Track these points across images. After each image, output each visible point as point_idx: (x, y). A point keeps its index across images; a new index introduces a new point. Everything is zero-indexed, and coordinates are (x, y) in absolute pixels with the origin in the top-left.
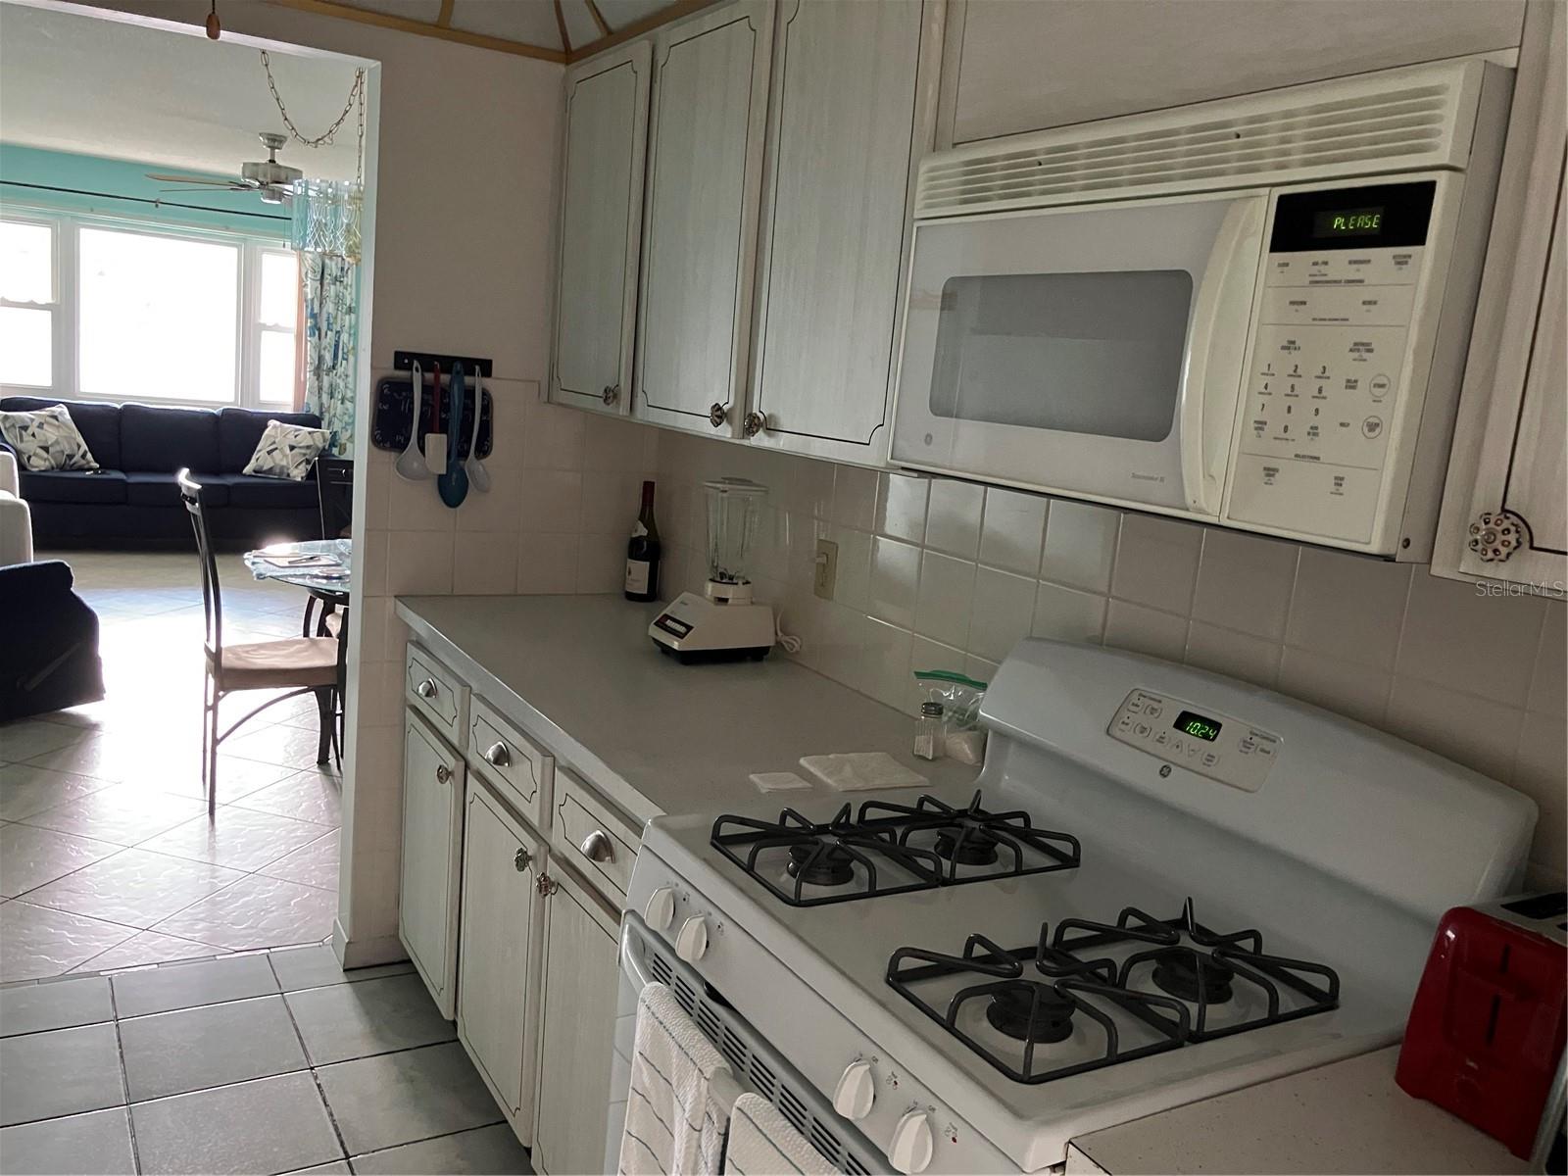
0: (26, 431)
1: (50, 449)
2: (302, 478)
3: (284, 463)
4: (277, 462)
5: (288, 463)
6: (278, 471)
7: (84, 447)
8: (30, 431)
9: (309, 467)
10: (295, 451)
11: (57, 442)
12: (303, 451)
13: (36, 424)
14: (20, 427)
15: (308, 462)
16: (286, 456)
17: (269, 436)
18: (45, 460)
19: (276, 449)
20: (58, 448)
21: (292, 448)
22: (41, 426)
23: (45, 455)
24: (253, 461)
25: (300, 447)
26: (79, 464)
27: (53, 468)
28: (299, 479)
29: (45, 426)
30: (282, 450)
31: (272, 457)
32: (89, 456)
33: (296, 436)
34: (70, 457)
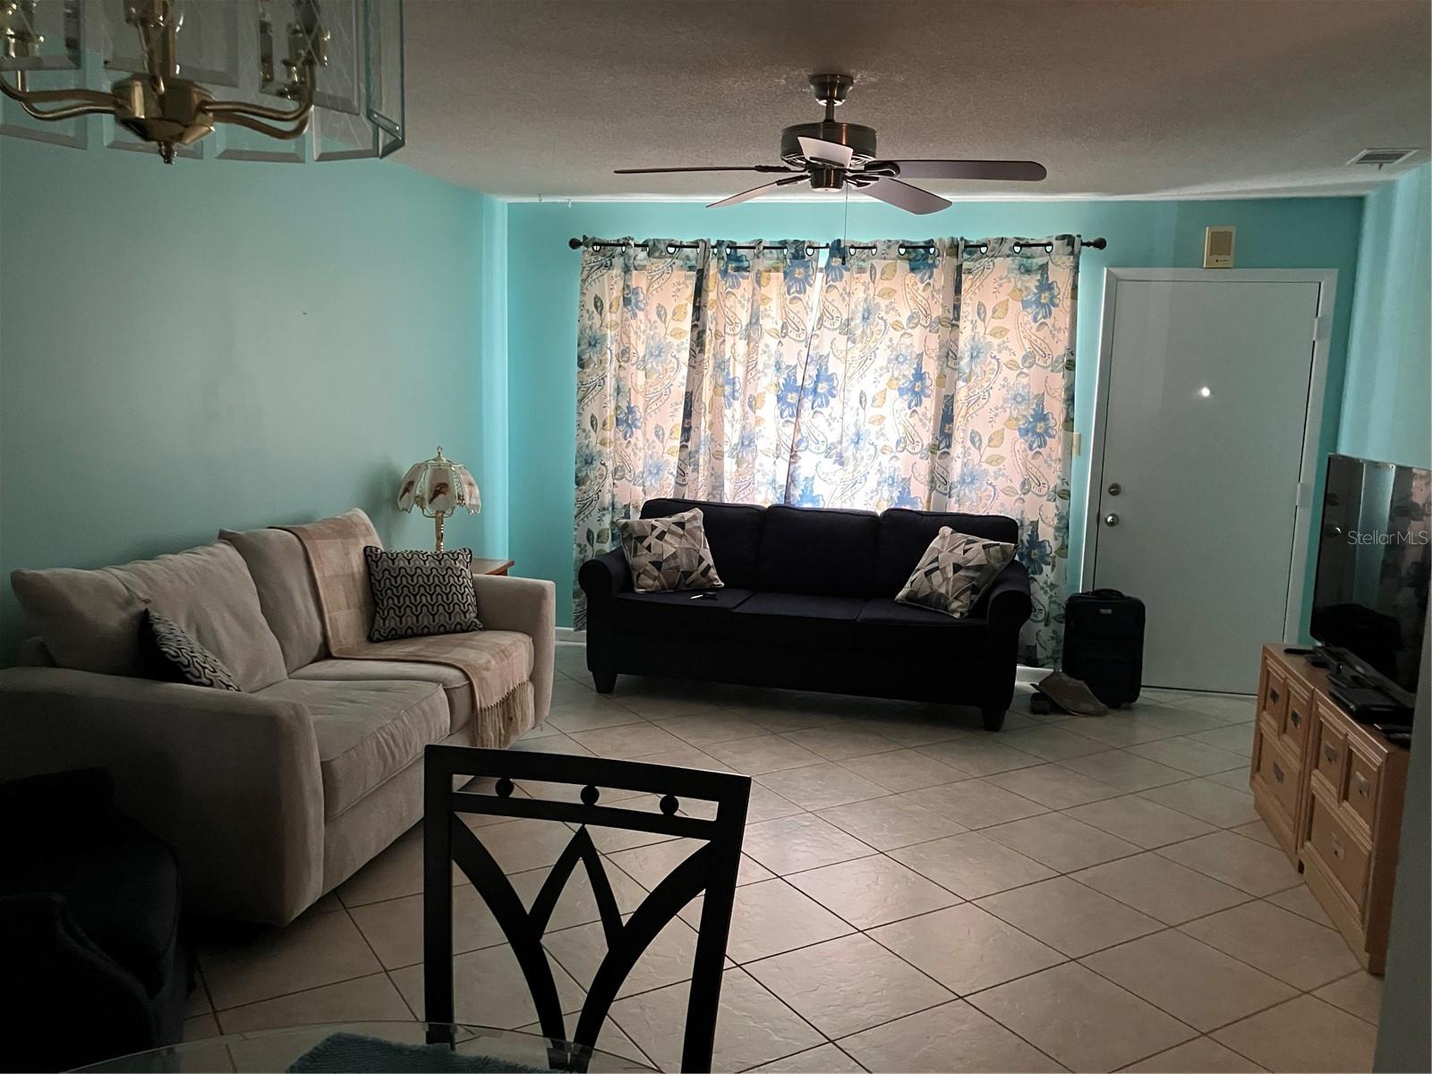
0: (641, 542)
1: (664, 565)
2: (962, 614)
3: (943, 590)
4: (935, 587)
5: (947, 593)
6: (934, 599)
7: (710, 560)
8: (646, 543)
9: (976, 598)
10: (962, 573)
11: (674, 556)
12: (971, 574)
13: (656, 533)
14: (636, 538)
15: (974, 590)
16: (946, 579)
17: (934, 549)
18: (655, 578)
19: (937, 568)
20: (673, 564)
21: (957, 568)
22: (661, 537)
23: (656, 573)
24: (908, 584)
25: (968, 568)
26: (699, 582)
27: (663, 588)
28: (957, 615)
29: (667, 537)
30: (943, 571)
31: (930, 581)
32: (713, 572)
33: (965, 551)
34: (687, 574)
